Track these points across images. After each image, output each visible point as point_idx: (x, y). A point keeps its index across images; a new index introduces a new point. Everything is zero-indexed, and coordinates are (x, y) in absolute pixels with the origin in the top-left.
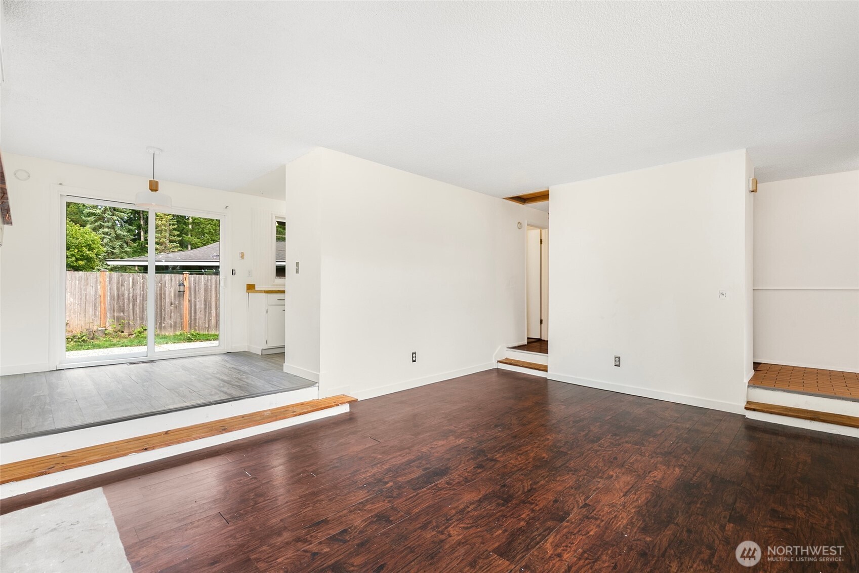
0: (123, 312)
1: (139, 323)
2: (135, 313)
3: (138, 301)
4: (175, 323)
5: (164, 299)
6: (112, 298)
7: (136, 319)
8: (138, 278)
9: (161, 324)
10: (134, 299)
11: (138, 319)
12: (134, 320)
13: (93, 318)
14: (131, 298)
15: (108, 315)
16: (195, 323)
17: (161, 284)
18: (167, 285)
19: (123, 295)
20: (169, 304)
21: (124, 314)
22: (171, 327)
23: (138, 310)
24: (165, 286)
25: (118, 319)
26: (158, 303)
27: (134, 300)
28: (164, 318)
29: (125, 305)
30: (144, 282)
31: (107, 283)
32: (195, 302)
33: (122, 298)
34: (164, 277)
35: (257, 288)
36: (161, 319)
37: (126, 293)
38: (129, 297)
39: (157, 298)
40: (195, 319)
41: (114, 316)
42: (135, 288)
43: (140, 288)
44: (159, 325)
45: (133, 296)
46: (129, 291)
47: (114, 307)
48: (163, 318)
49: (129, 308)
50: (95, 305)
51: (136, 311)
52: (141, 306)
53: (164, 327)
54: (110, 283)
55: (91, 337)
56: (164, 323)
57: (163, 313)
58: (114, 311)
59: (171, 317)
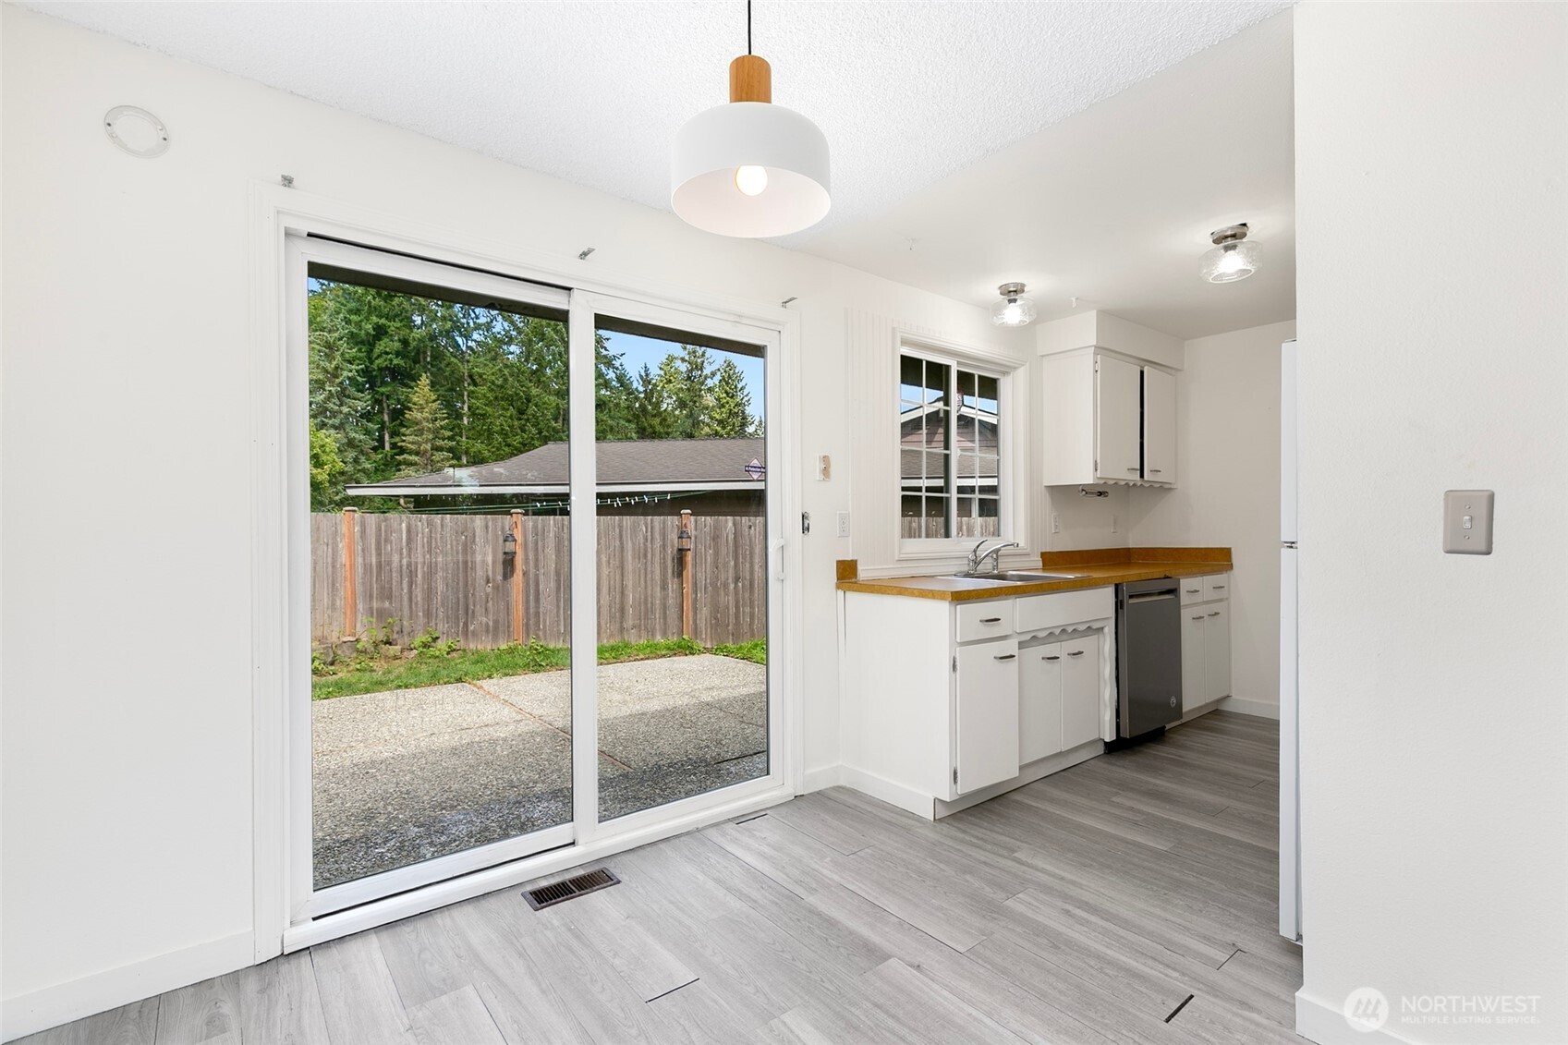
0: (390, 598)
1: (422, 623)
2: (414, 600)
3: (419, 576)
4: (496, 622)
5: (472, 569)
6: (368, 568)
7: (417, 615)
8: (419, 524)
9: (466, 624)
10: (411, 571)
11: (421, 614)
12: (411, 618)
13: (330, 612)
14: (405, 567)
15: (360, 606)
16: (538, 623)
17: (466, 537)
18: (477, 540)
19: (389, 563)
20: (483, 583)
21: (391, 603)
22: (487, 631)
23: (419, 594)
24: (474, 541)
25: (381, 615)
26: (461, 579)
27: (412, 574)
28: (473, 612)
29: (394, 583)
30: (431, 531)
31: (357, 535)
32: (537, 576)
33: (388, 568)
34: (473, 521)
35: (864, 573)
36: (467, 614)
37: (396, 558)
38: (401, 567)
39: (458, 568)
40: (537, 614)
41: (371, 609)
42: (414, 546)
43: (423, 547)
44: (463, 628)
45: (409, 565)
46: (401, 554)
47: (371, 589)
48: (470, 612)
49: (402, 590)
50: (333, 585)
51: (416, 596)
52: (426, 586)
53: (473, 632)
54: (361, 537)
55: (330, 659)
56: (472, 623)
57: (471, 601)
58: (371, 596)
59: (486, 610)
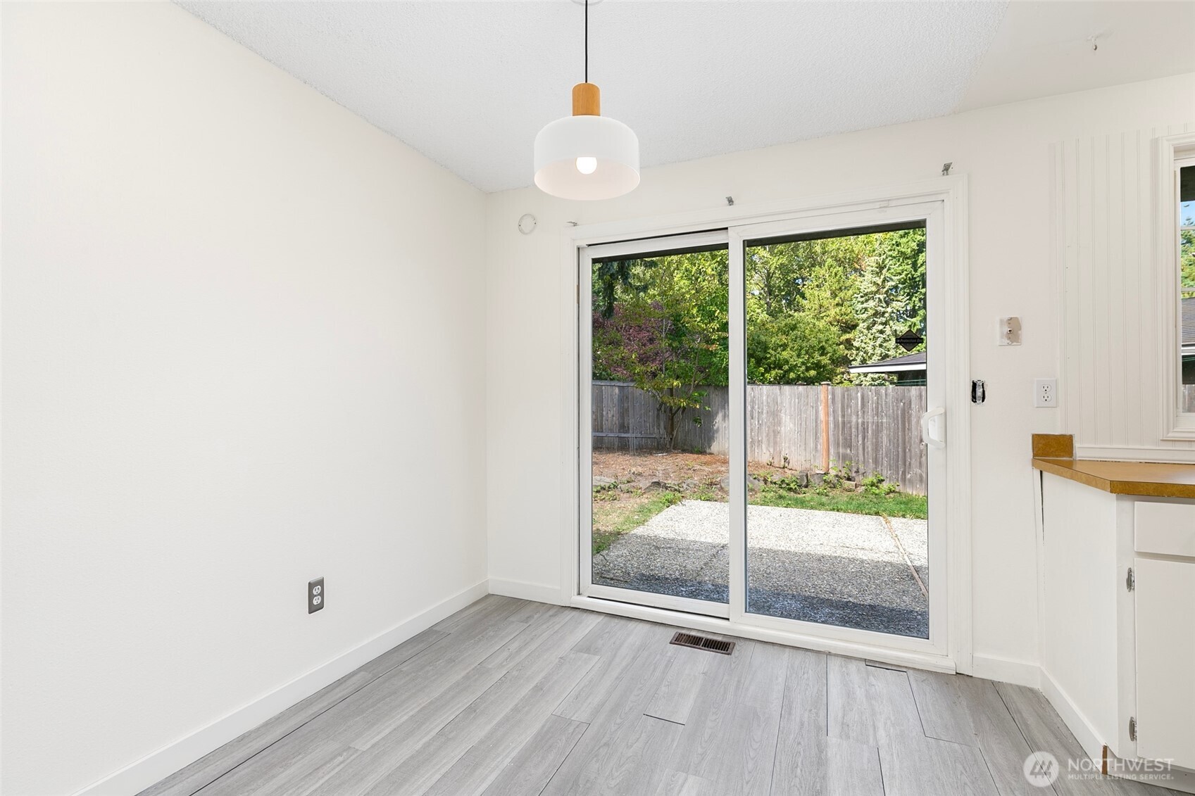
0: (850, 447)
1: (871, 468)
2: (866, 451)
3: (870, 432)
5: (908, 429)
6: (836, 425)
7: (868, 461)
8: (870, 393)
9: (904, 473)
10: (864, 429)
11: (871, 461)
12: (864, 462)
13: (814, 453)
14: (860, 425)
15: (832, 451)
17: (904, 404)
18: (913, 406)
19: (850, 422)
20: (917, 441)
21: (851, 450)
22: (921, 481)
23: (870, 448)
24: (910, 407)
25: (845, 457)
26: (900, 437)
27: (865, 430)
28: (910, 464)
29: (853, 437)
30: (878, 399)
31: (830, 401)
33: (849, 425)
34: (909, 391)
36: (905, 466)
37: (854, 419)
38: (858, 424)
39: (898, 428)
41: (838, 453)
42: (866, 410)
43: (873, 410)
44: (902, 475)
45: (863, 423)
46: (858, 415)
47: (838, 439)
48: (907, 463)
49: (858, 442)
50: (816, 434)
51: (868, 448)
52: (874, 440)
53: (909, 480)
54: (832, 403)
55: (804, 483)
56: (909, 473)
57: (908, 455)
58: (838, 444)
59: (920, 463)
